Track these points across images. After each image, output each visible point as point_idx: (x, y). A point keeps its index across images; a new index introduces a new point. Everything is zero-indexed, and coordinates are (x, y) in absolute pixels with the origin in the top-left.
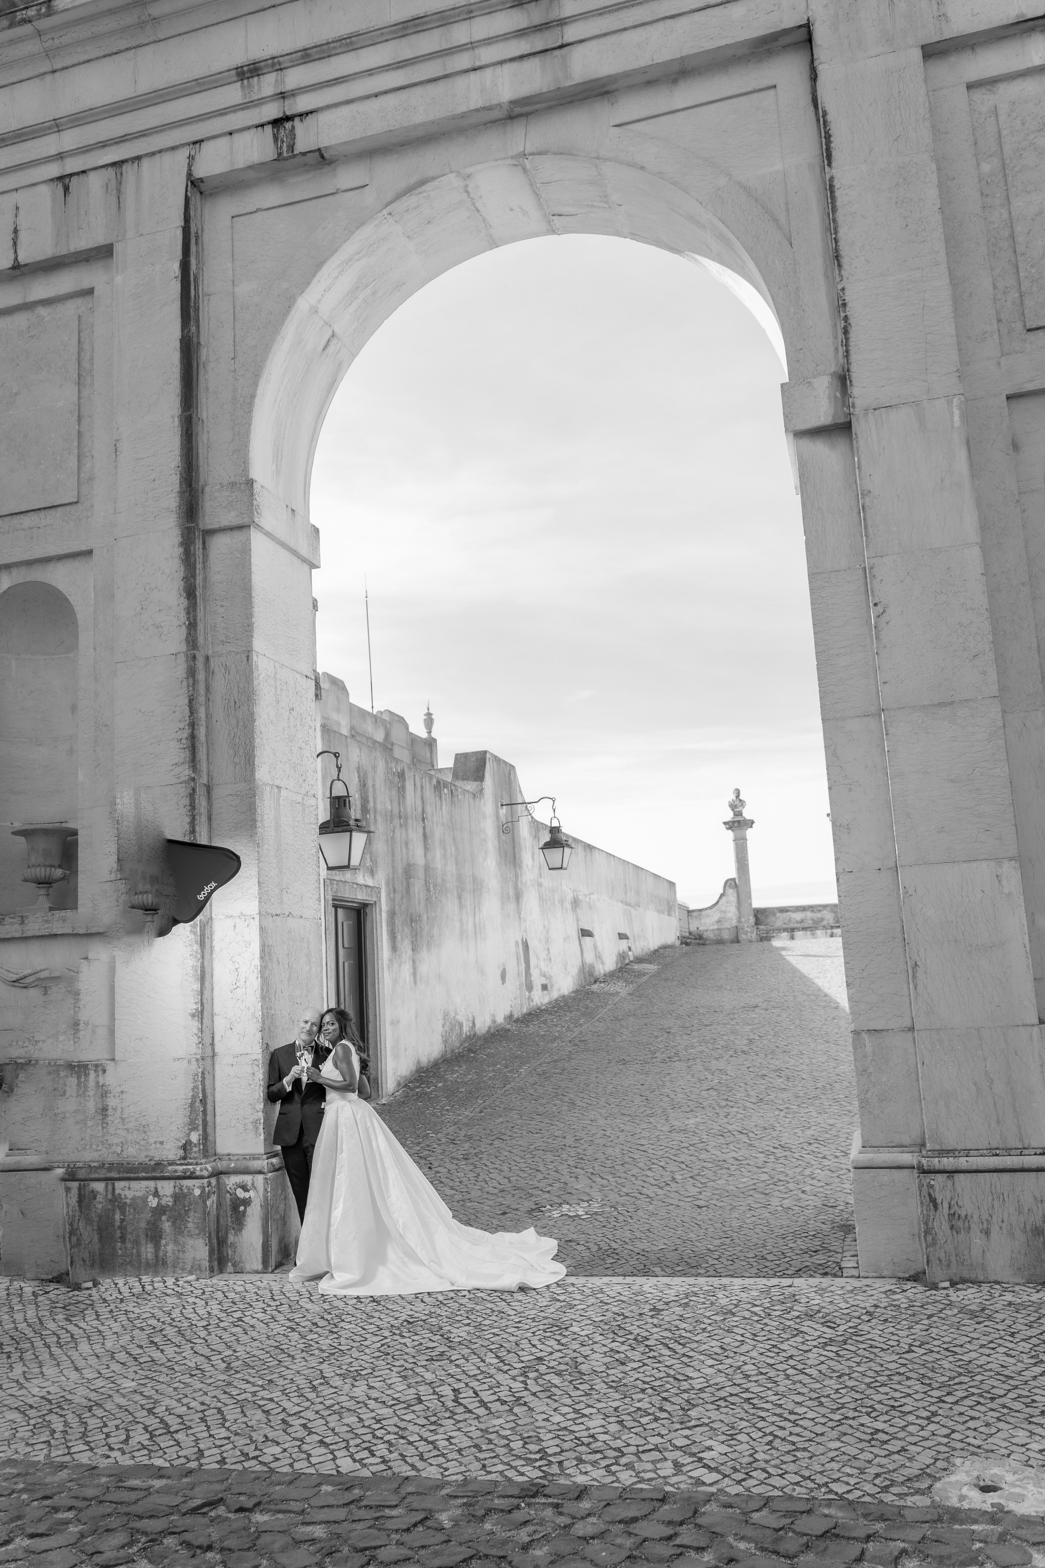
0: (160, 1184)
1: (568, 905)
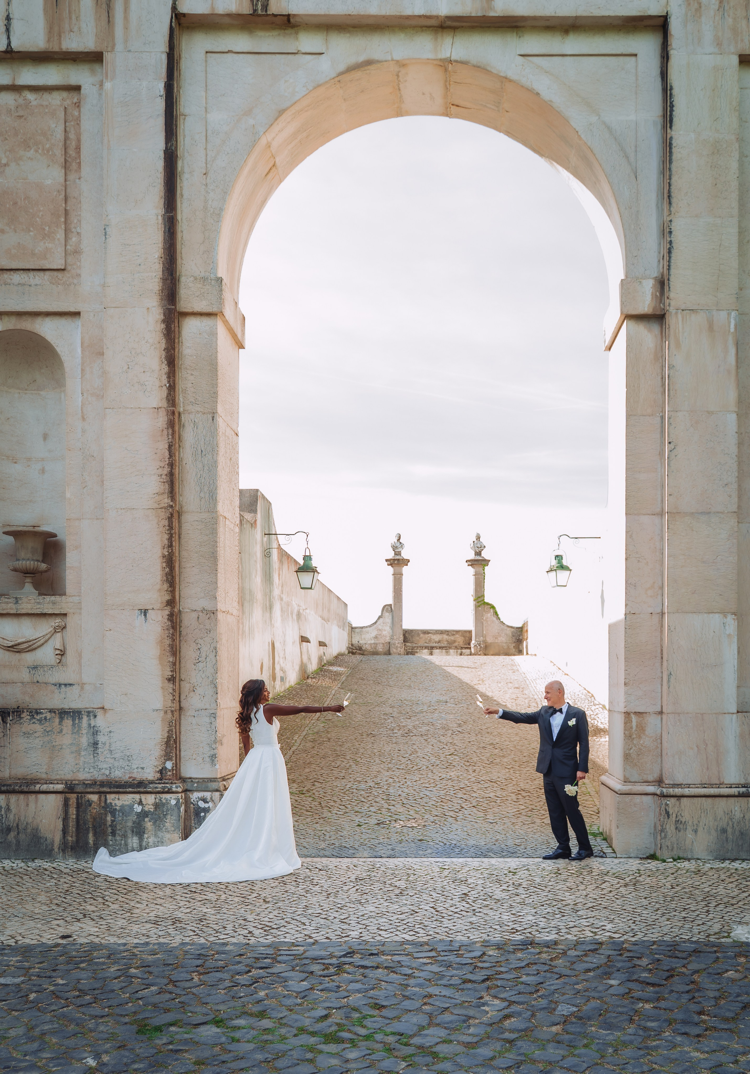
0: (143, 797)
1: (295, 617)
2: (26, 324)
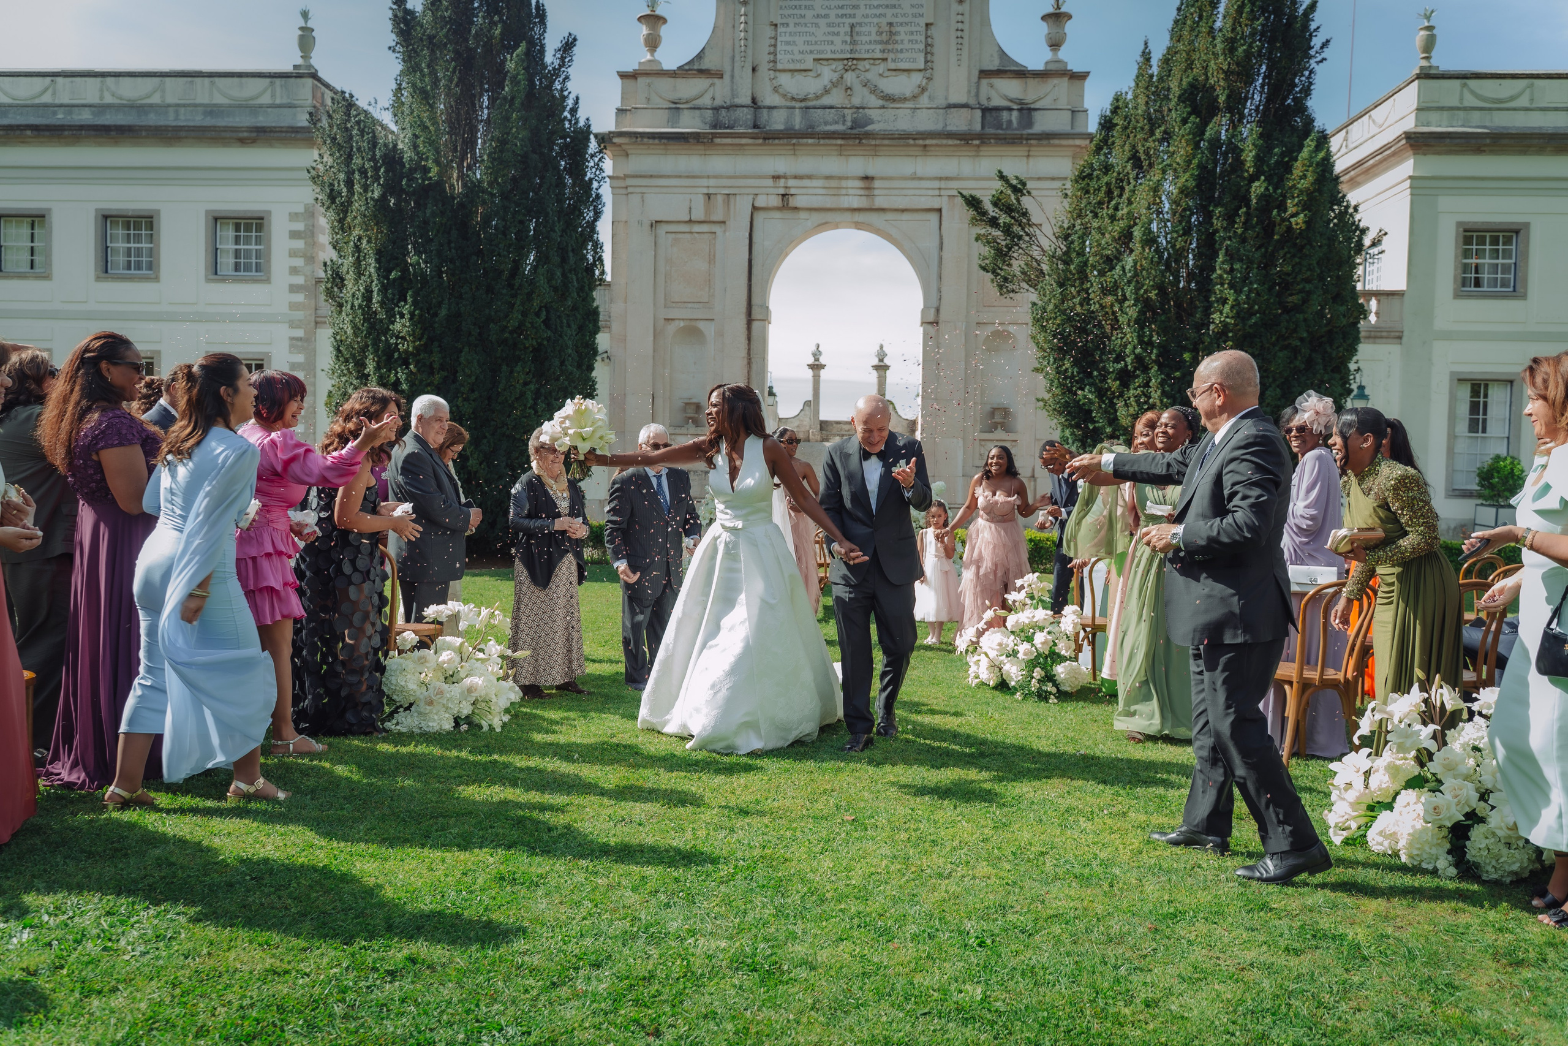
2: (693, 323)
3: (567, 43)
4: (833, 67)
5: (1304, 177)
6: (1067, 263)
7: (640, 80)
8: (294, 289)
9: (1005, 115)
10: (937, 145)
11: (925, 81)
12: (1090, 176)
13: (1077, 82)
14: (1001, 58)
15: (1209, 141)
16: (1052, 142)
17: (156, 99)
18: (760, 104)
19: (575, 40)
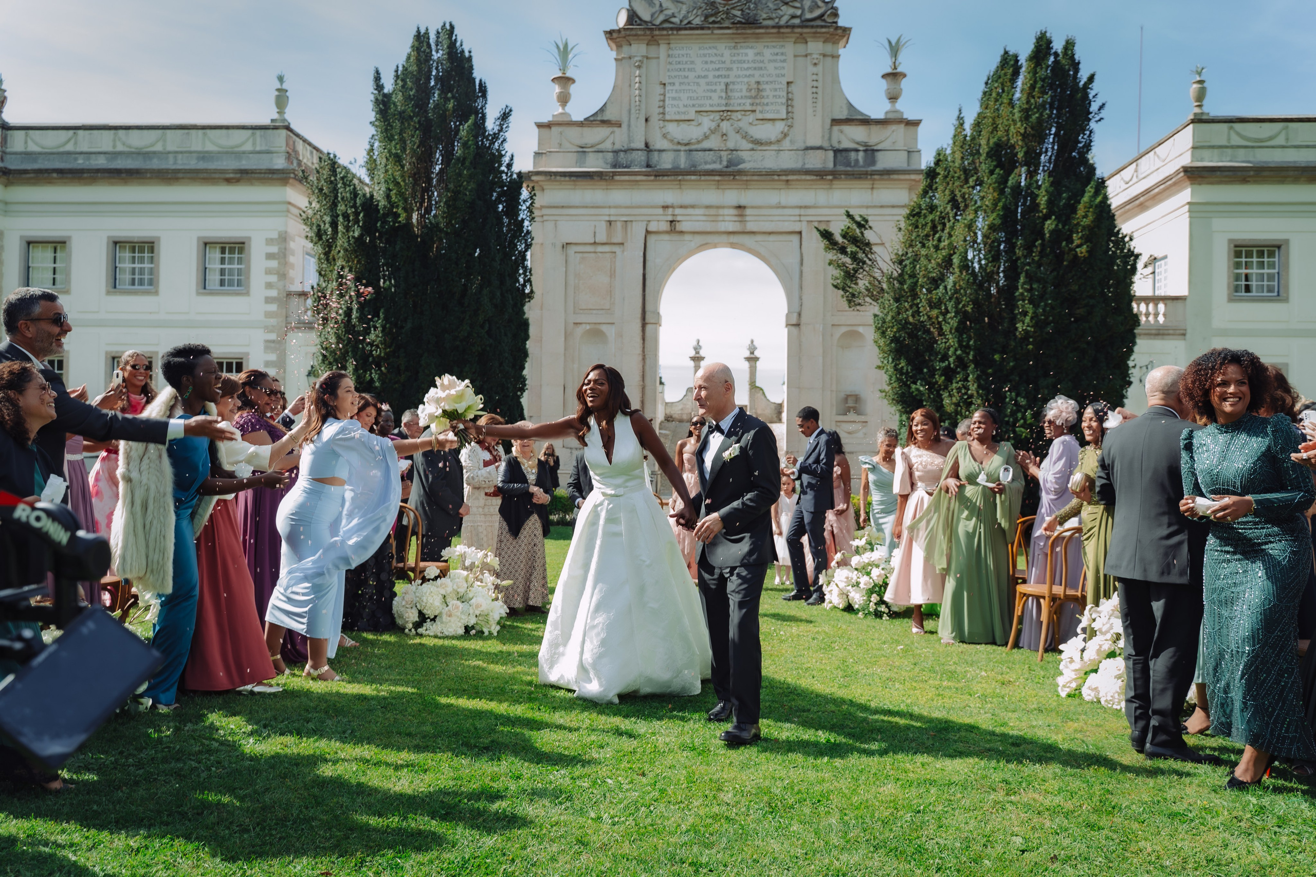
2: (597, 326)
3: (504, 114)
4: (712, 117)
5: (1085, 216)
6: (902, 283)
7: (554, 129)
8: (268, 300)
9: (853, 154)
10: (797, 180)
11: (786, 128)
12: (918, 214)
13: (911, 128)
14: (849, 110)
15: (1012, 188)
16: (892, 177)
17: (158, 147)
18: (651, 147)
19: (511, 111)
